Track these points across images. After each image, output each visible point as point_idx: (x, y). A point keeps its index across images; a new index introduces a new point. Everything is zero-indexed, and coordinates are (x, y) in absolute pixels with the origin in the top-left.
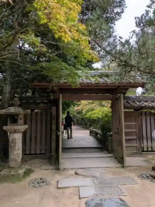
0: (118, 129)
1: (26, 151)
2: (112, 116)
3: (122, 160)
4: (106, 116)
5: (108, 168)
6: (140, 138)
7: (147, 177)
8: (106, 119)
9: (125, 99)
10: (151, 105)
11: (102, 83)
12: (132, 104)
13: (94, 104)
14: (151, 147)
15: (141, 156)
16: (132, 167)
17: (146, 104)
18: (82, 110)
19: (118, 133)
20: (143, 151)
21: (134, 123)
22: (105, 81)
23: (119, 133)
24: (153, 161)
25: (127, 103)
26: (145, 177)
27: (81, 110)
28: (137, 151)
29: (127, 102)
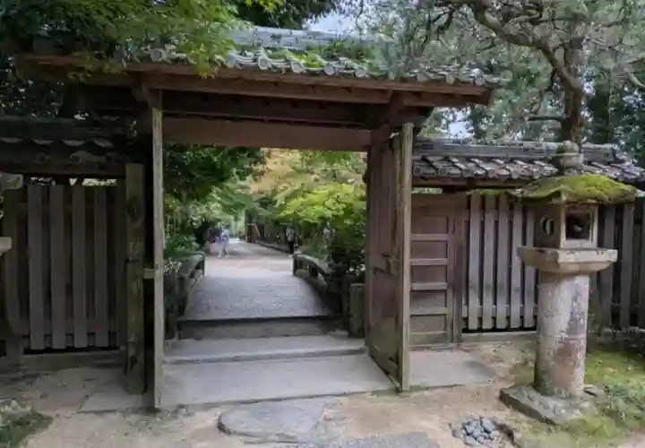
0: (385, 256)
1: (29, 336)
2: (367, 212)
3: (395, 366)
4: (349, 211)
5: (344, 394)
6: (460, 286)
7: (486, 434)
8: (348, 222)
9: (418, 147)
10: (504, 172)
11: (333, 76)
12: (440, 166)
13: (312, 173)
14: (491, 315)
15: (458, 348)
16: (427, 388)
17: (488, 167)
18: (275, 192)
19: (387, 272)
20: (466, 330)
21: (443, 237)
22: (347, 69)
23: (391, 272)
24: (500, 364)
25: (424, 164)
26: (477, 433)
27: (269, 194)
28: (445, 330)
29: (424, 159)
